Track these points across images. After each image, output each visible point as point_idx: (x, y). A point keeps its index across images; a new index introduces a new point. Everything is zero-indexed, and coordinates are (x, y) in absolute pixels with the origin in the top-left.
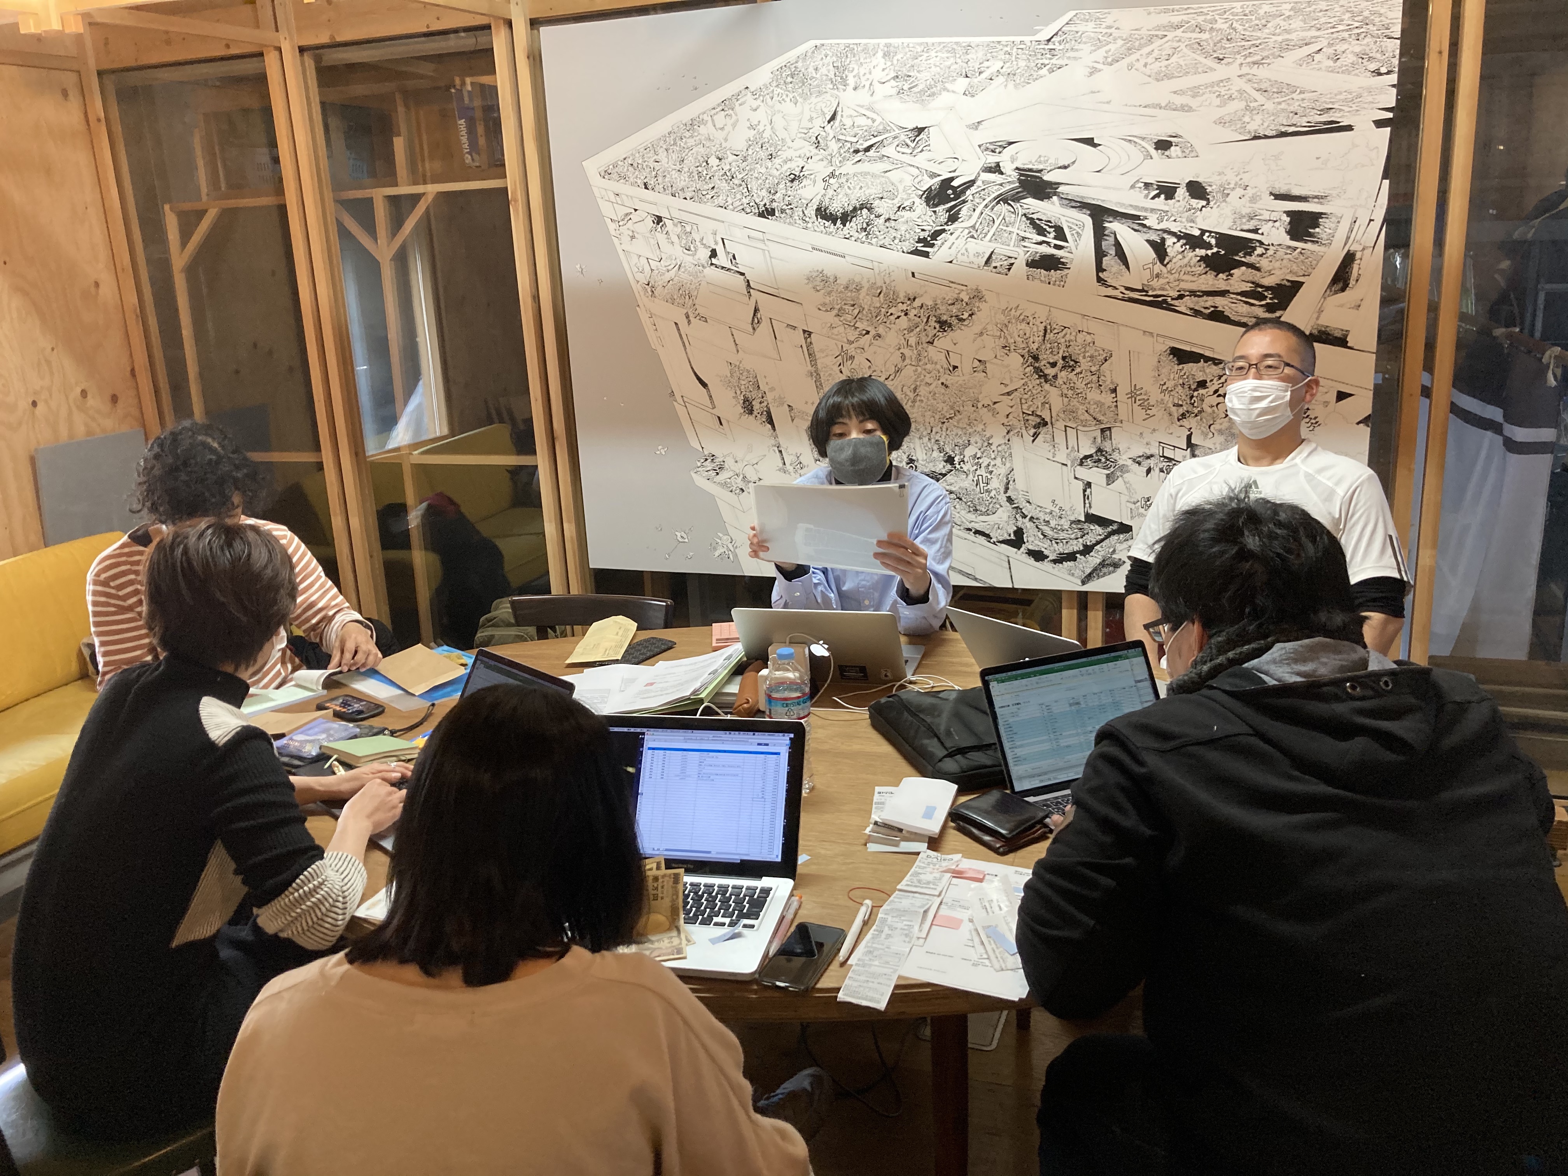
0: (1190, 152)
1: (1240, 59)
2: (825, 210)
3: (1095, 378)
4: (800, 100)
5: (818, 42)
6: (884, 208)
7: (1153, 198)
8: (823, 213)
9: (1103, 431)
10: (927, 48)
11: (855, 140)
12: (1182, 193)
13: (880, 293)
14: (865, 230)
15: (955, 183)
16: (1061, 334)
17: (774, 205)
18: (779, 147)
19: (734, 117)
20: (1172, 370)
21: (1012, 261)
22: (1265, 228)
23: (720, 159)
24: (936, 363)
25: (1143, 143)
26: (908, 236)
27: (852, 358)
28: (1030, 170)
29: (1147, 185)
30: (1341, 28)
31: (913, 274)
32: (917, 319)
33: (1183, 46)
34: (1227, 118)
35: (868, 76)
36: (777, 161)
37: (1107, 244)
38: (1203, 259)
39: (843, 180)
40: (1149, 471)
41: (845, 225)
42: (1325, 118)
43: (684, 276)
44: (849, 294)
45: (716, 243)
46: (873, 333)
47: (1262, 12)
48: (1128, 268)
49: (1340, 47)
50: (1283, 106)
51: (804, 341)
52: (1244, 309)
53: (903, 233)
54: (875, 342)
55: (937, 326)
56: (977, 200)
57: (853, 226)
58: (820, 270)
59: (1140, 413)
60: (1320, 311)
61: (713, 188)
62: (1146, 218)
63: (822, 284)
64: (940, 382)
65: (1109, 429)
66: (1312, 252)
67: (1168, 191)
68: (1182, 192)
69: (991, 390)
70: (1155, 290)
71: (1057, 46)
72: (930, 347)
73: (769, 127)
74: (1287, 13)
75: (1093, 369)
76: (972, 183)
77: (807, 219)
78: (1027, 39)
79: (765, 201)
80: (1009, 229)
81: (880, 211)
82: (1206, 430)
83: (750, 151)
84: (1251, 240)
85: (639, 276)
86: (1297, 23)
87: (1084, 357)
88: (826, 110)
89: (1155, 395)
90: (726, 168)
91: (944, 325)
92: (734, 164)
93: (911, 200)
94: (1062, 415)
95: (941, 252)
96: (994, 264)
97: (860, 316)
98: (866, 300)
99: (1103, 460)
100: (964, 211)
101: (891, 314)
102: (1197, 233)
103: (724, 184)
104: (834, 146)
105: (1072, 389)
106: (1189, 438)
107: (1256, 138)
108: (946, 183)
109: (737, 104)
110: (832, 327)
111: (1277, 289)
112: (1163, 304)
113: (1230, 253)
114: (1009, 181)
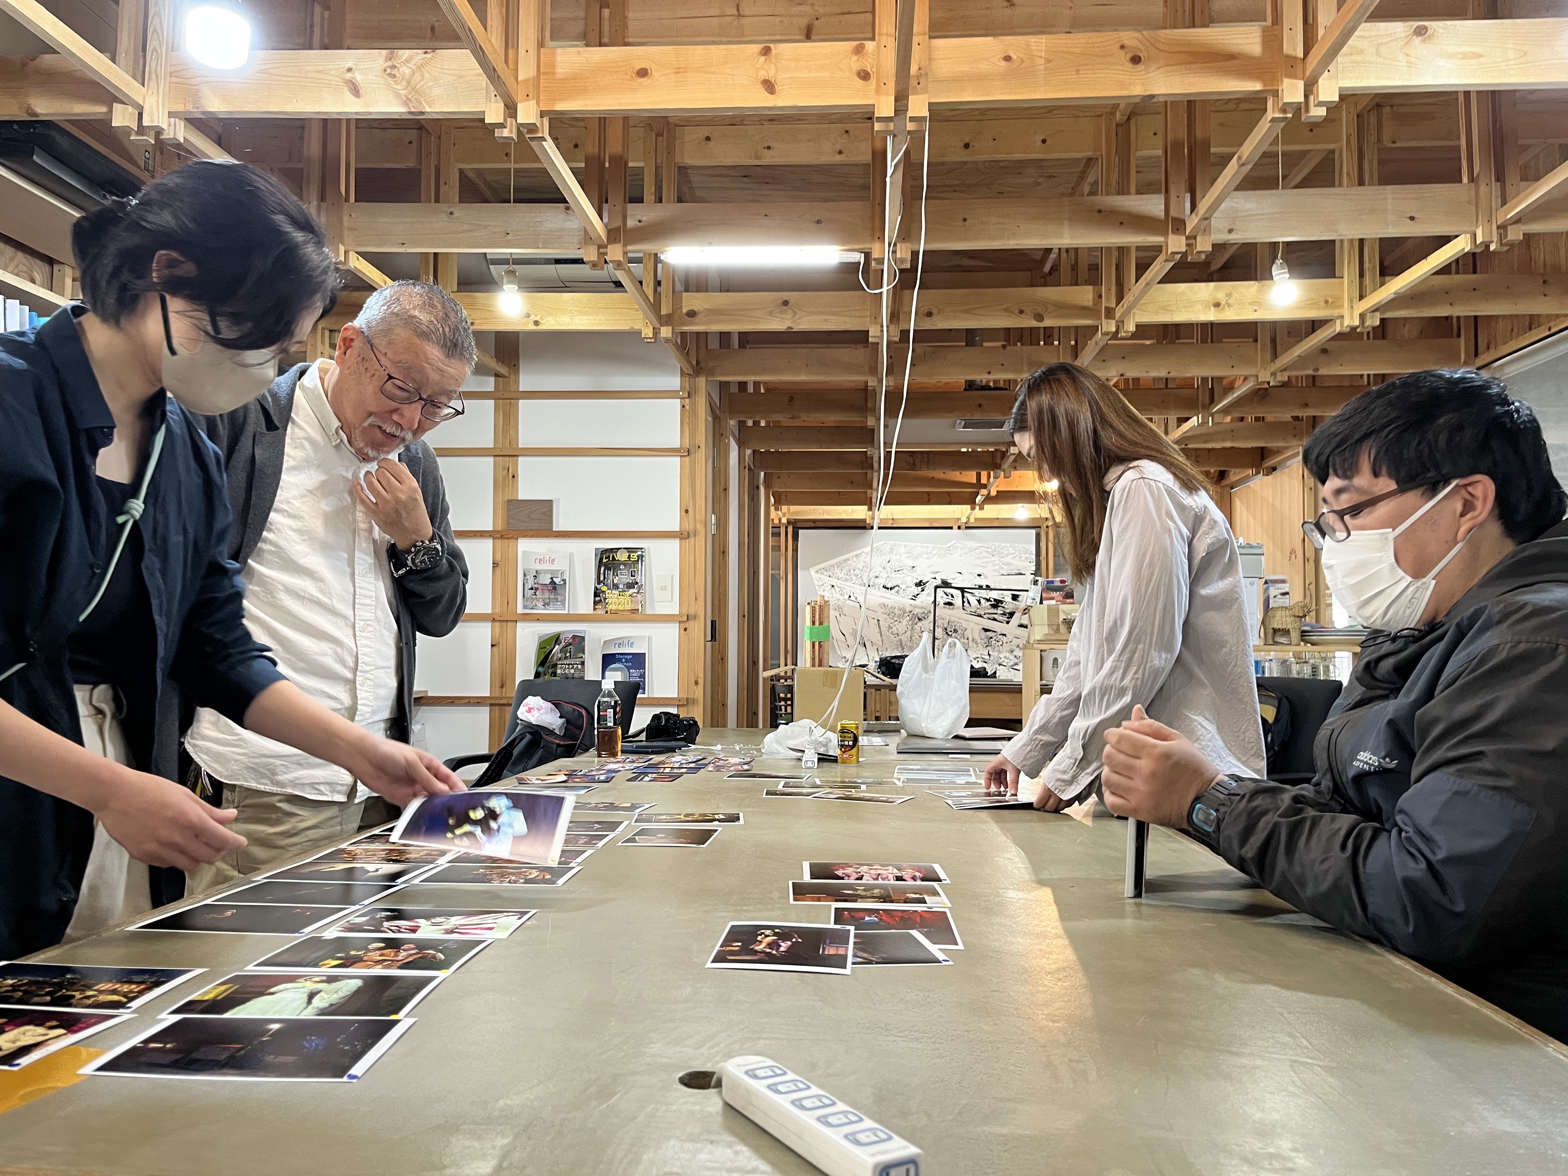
0: (986, 577)
1: (998, 556)
2: (886, 586)
4: (879, 556)
6: (903, 587)
7: (977, 588)
8: (884, 587)
10: (916, 546)
11: (895, 568)
12: (985, 587)
13: (901, 610)
14: (897, 592)
15: (924, 581)
16: (953, 623)
17: (870, 584)
18: (872, 569)
19: (859, 559)
22: (1006, 598)
23: (854, 571)
24: (917, 630)
25: (974, 575)
26: (910, 595)
27: (892, 628)
28: (944, 579)
29: (975, 585)
30: (1021, 551)
31: (911, 605)
32: (912, 617)
33: (984, 552)
34: (995, 570)
36: (872, 572)
37: (965, 600)
38: (991, 605)
39: (891, 578)
40: (978, 661)
41: (891, 591)
42: (1019, 571)
43: (840, 603)
44: (891, 610)
45: (851, 594)
46: (898, 621)
47: (1003, 544)
48: (971, 606)
51: (877, 623)
52: (1001, 618)
53: (908, 594)
54: (899, 624)
56: (930, 586)
57: (893, 591)
58: (883, 603)
59: (975, 645)
61: (851, 578)
62: (975, 594)
63: (884, 607)
64: (918, 636)
65: (967, 649)
66: (1018, 604)
67: (981, 587)
70: (978, 612)
71: (952, 549)
72: (916, 626)
73: (869, 563)
74: (1009, 545)
75: (962, 632)
76: (928, 582)
77: (880, 589)
78: (944, 546)
79: (867, 583)
82: (993, 650)
83: (864, 569)
84: (1002, 601)
86: (1010, 549)
88: (887, 560)
89: (979, 641)
90: (856, 573)
91: (919, 619)
92: (858, 572)
93: (911, 585)
95: (919, 600)
97: (894, 616)
98: (896, 611)
100: (926, 589)
101: (904, 616)
102: (989, 598)
103: (855, 577)
104: (889, 569)
105: (956, 638)
106: (988, 652)
107: (1004, 575)
108: (921, 581)
109: (860, 556)
110: (886, 618)
111: (1010, 613)
112: (980, 616)
113: (997, 604)
114: (939, 582)
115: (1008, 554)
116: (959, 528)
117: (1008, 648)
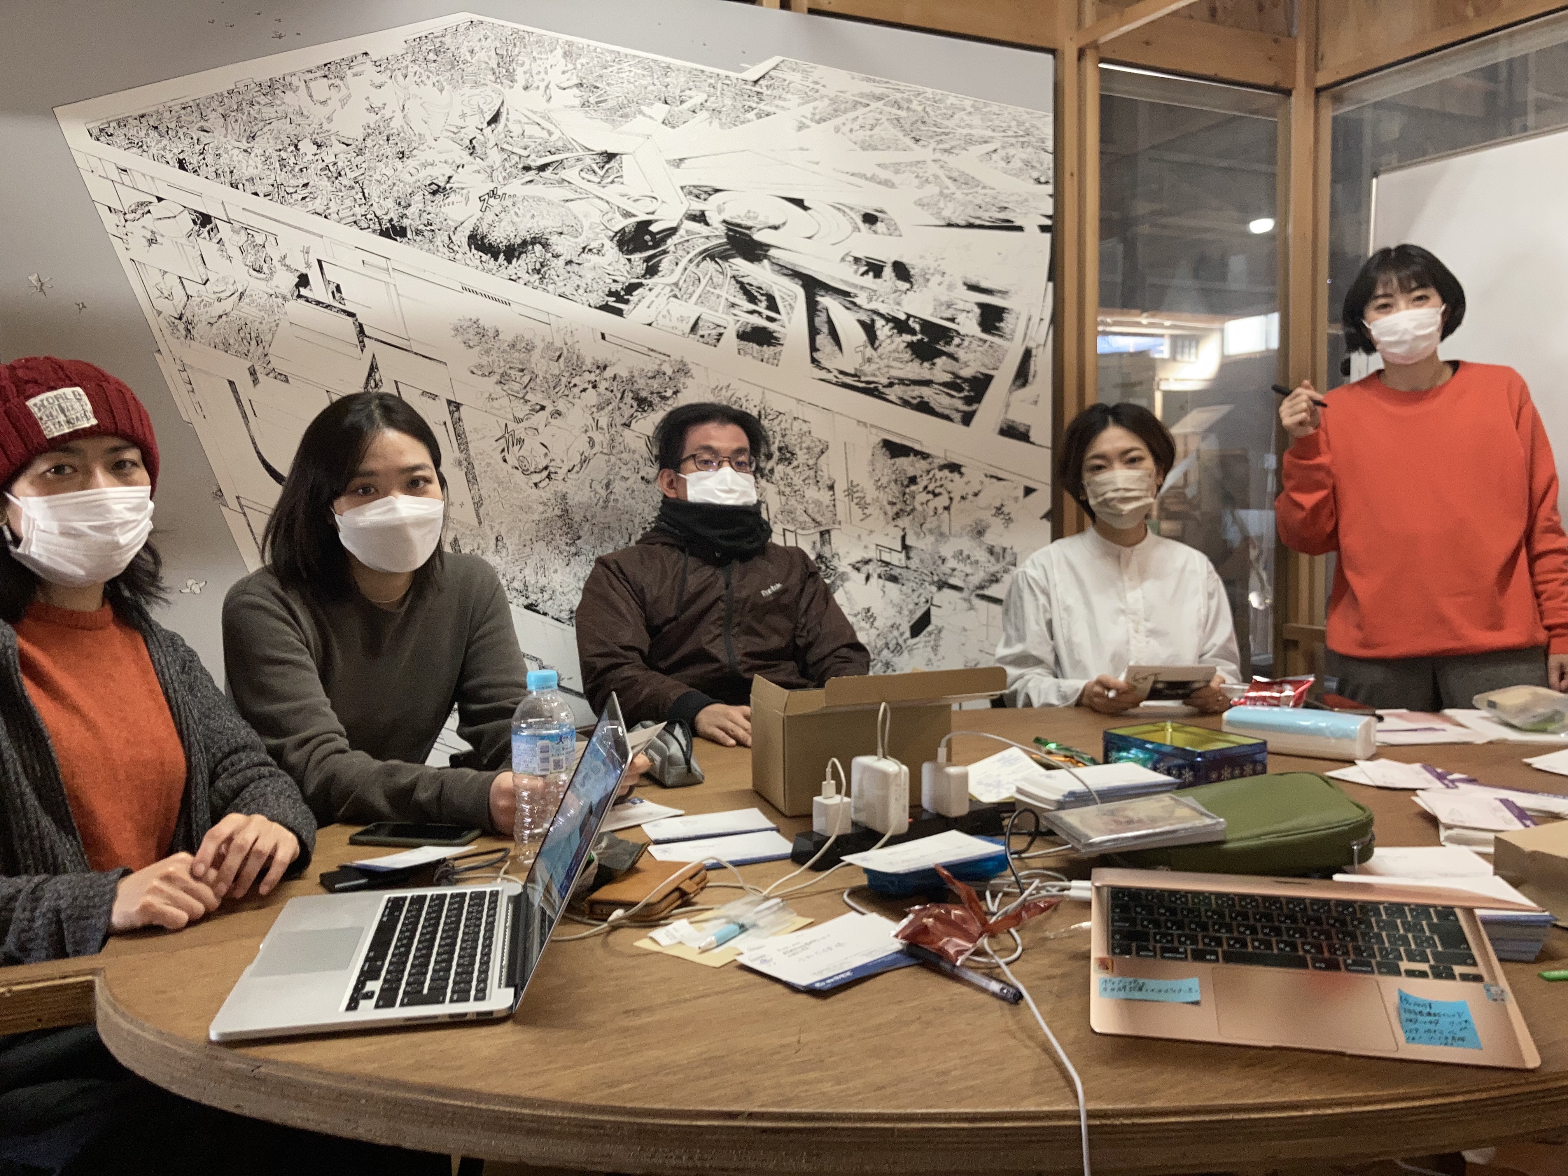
0: (894, 230)
1: (933, 145)
2: (482, 238)
3: (812, 473)
4: (447, 87)
5: (476, 18)
6: (563, 246)
7: (862, 275)
8: (478, 242)
9: (822, 534)
10: (618, 58)
11: (525, 153)
13: (559, 357)
14: (539, 272)
15: (654, 228)
16: (776, 421)
17: (405, 222)
18: (414, 145)
19: (344, 91)
20: (886, 466)
21: (721, 330)
22: (961, 318)
23: (319, 146)
24: (634, 452)
25: (852, 214)
26: (595, 286)
27: (521, 441)
28: (739, 226)
29: (857, 260)
30: (1010, 133)
31: (603, 336)
32: (608, 393)
33: (884, 119)
34: (925, 201)
35: (542, 75)
36: (411, 163)
37: (819, 321)
38: (910, 345)
39: (508, 202)
40: (868, 578)
41: (510, 262)
42: (1002, 216)
43: (247, 310)
44: (517, 355)
45: (308, 265)
46: (550, 408)
47: (949, 102)
48: (840, 349)
49: (1011, 151)
50: (970, 198)
51: (449, 416)
52: (945, 400)
53: (589, 282)
54: (553, 421)
55: (635, 404)
56: (680, 253)
57: (521, 265)
58: (474, 319)
59: (857, 512)
60: (1008, 405)
61: (306, 185)
62: (856, 296)
63: (477, 338)
64: (639, 476)
65: (828, 531)
66: (999, 346)
67: (875, 269)
68: (888, 272)
70: (866, 375)
71: (764, 90)
72: (627, 432)
73: (399, 115)
74: (970, 109)
75: (811, 462)
76: (673, 231)
77: (456, 248)
78: (733, 75)
79: (392, 215)
80: (717, 291)
81: (558, 249)
82: (917, 530)
83: (369, 143)
84: (949, 329)
85: (161, 304)
86: (976, 120)
87: (801, 449)
88: (485, 108)
89: (871, 493)
90: (330, 159)
91: (643, 403)
92: (341, 156)
93: (600, 242)
94: (779, 517)
95: (638, 311)
96: (701, 332)
97: (532, 385)
98: (540, 364)
99: (823, 568)
100: (665, 264)
101: (575, 385)
102: (903, 317)
103: (325, 182)
104: (495, 157)
105: (790, 485)
106: (903, 538)
107: (950, 225)
108: (643, 226)
109: (349, 72)
110: (491, 398)
111: (971, 381)
112: (872, 391)
113: (931, 341)
114: (716, 234)
115: (970, 141)
117: (969, 520)
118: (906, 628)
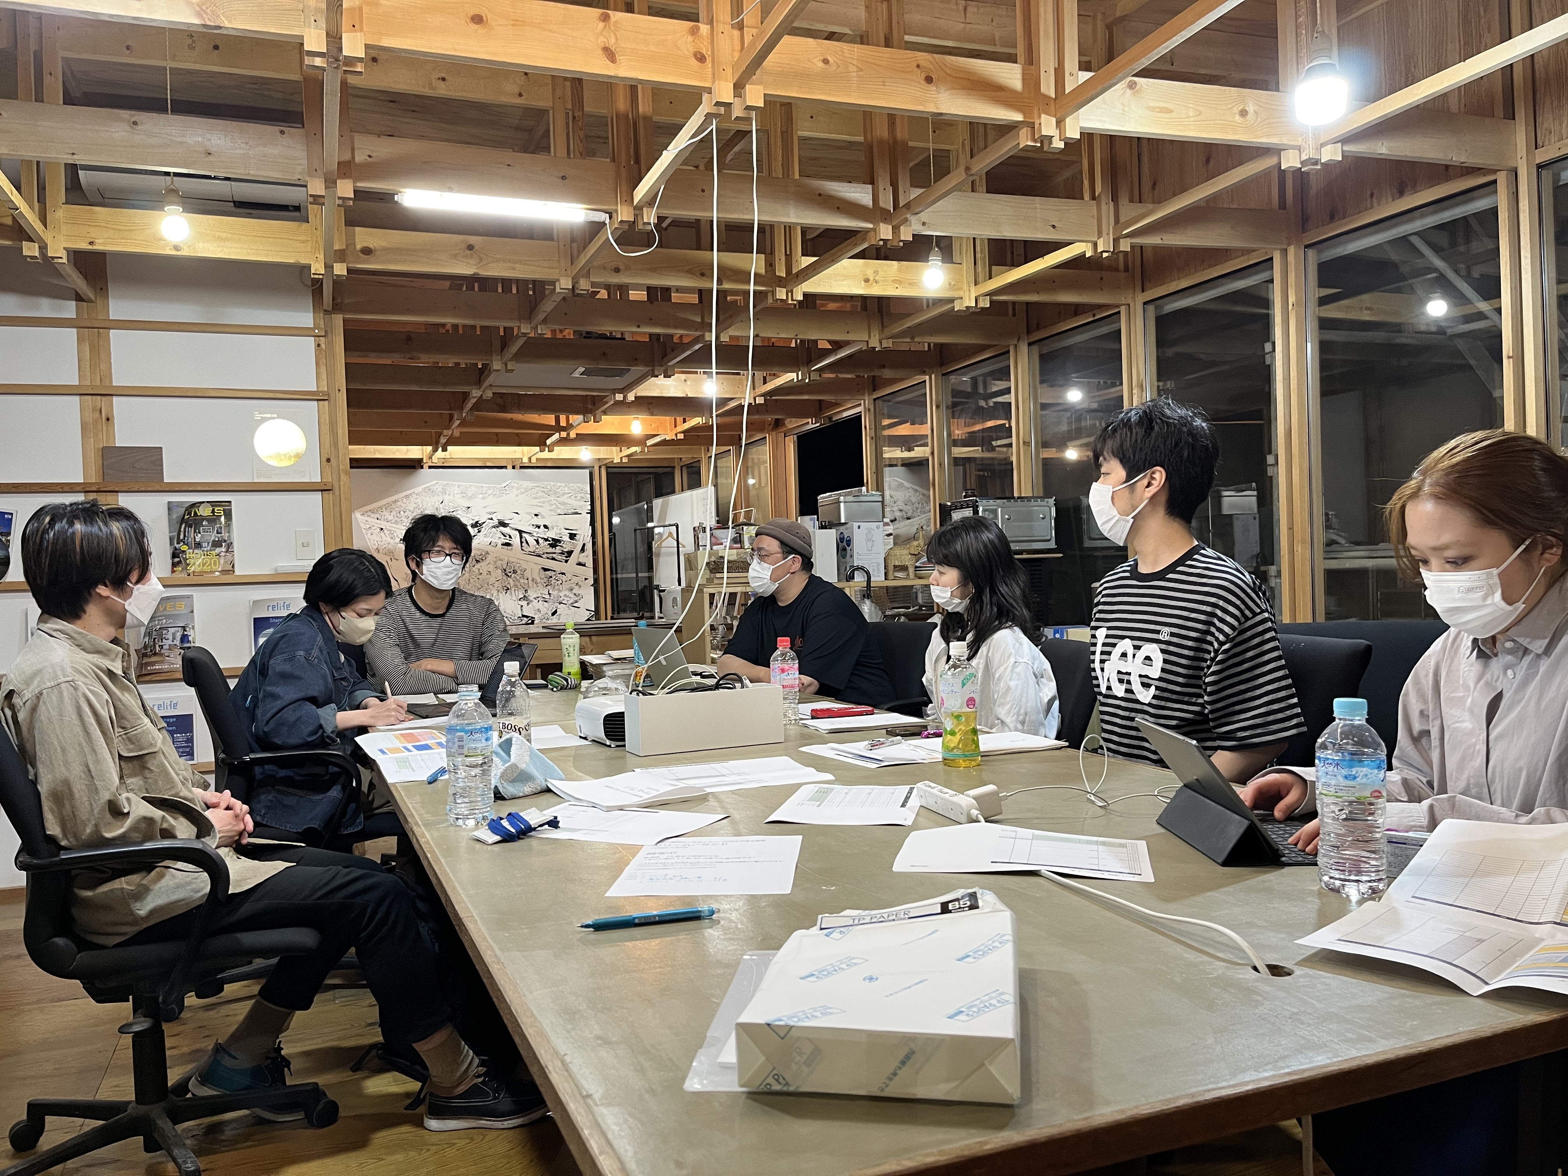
0: (543, 517)
1: (554, 496)
3: (522, 576)
4: (431, 497)
7: (535, 528)
10: (470, 486)
12: (542, 527)
15: (479, 522)
16: (512, 564)
19: (409, 501)
22: (563, 537)
23: (404, 512)
24: (476, 572)
28: (501, 520)
29: (533, 525)
33: (539, 491)
34: (553, 509)
37: (523, 540)
42: (575, 511)
43: (390, 546)
48: (529, 546)
49: (577, 495)
52: (560, 557)
56: (487, 527)
60: (579, 558)
62: (533, 533)
64: (477, 578)
66: (575, 543)
67: (538, 527)
69: (492, 580)
70: (536, 552)
71: (507, 488)
73: (421, 504)
74: (564, 486)
75: (521, 574)
76: (484, 522)
80: (496, 535)
82: (553, 589)
84: (560, 540)
86: (566, 489)
87: (519, 570)
88: (440, 500)
89: (539, 580)
91: (477, 561)
99: (526, 599)
100: (483, 530)
102: (547, 538)
105: (516, 579)
106: (548, 591)
107: (559, 515)
108: (477, 522)
109: (410, 496)
111: (567, 552)
112: (539, 556)
113: (555, 543)
114: (496, 522)
115: (564, 494)
116: (514, 467)
117: (568, 587)
118: (550, 614)
